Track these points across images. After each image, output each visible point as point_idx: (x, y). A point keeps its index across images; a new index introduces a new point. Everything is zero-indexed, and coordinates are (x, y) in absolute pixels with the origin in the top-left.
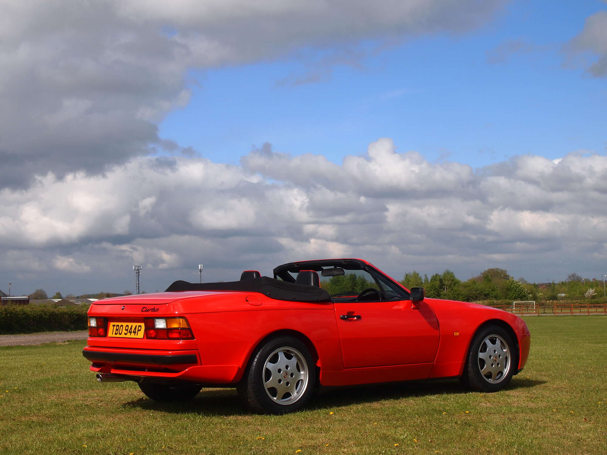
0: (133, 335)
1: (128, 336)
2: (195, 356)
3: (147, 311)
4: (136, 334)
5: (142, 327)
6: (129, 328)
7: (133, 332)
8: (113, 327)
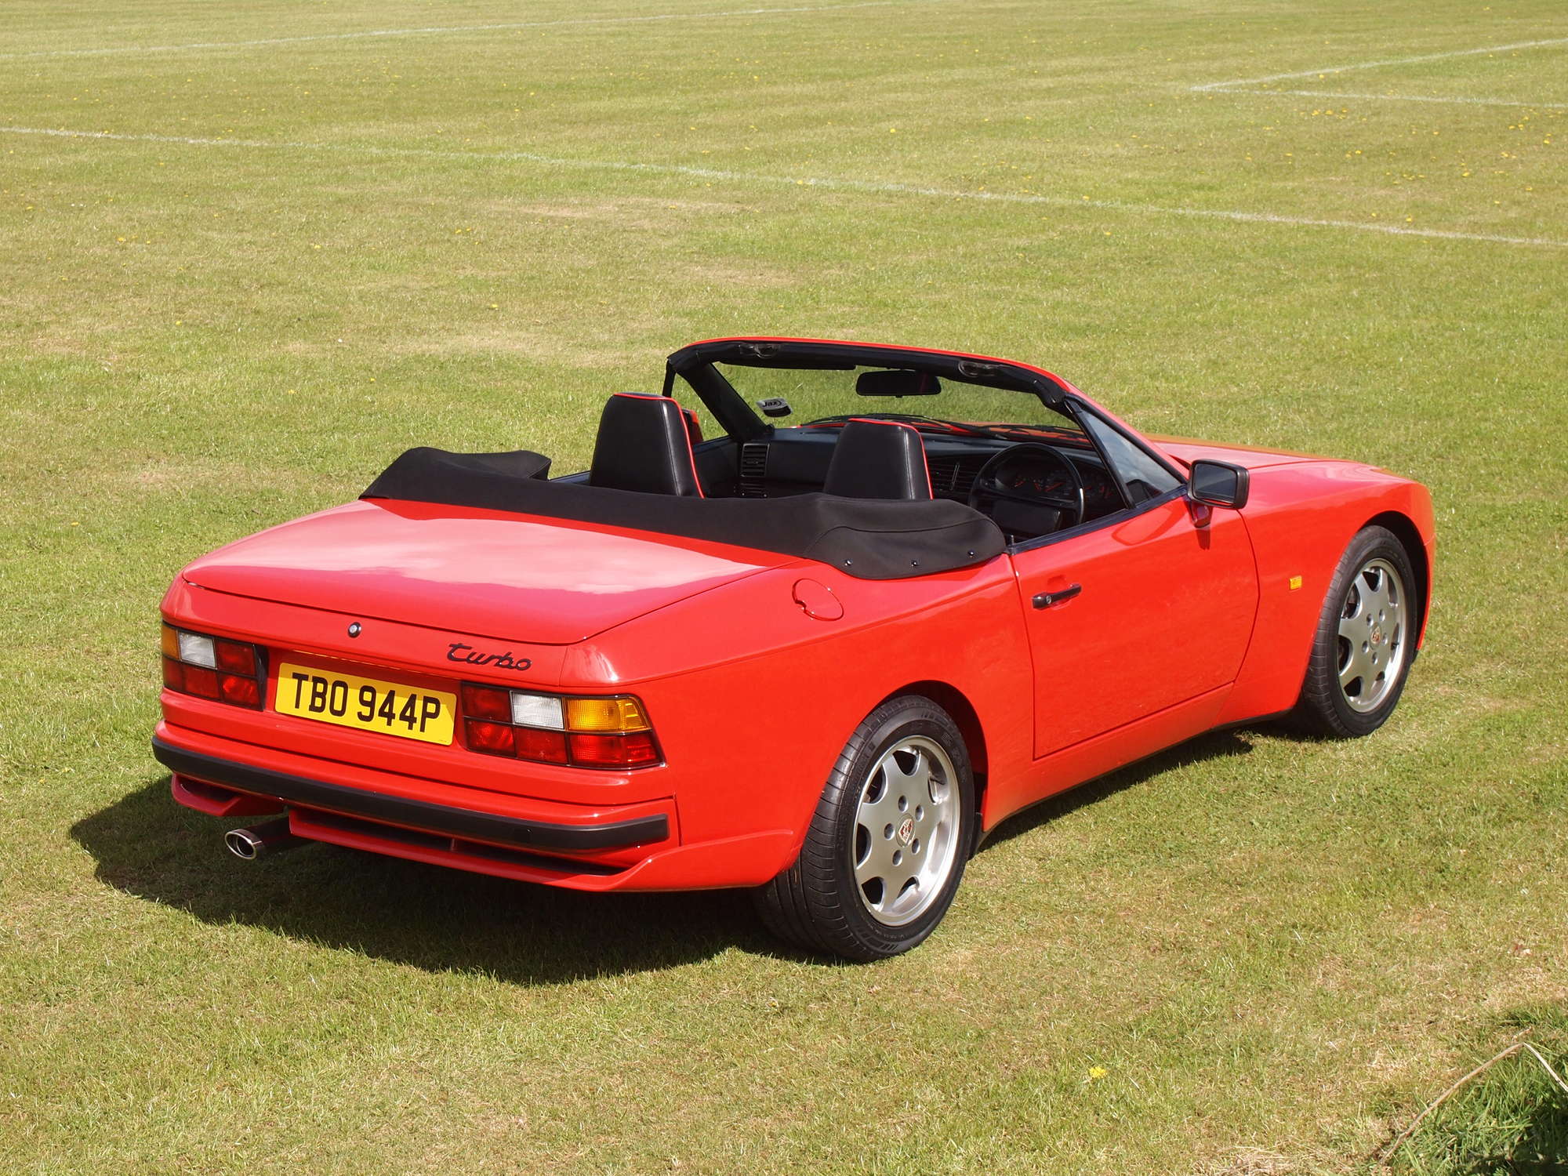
0: (399, 728)
1: (378, 724)
2: (663, 823)
3: (475, 662)
4: (417, 726)
5: (443, 707)
6: (380, 698)
7: (403, 717)
8: (296, 681)
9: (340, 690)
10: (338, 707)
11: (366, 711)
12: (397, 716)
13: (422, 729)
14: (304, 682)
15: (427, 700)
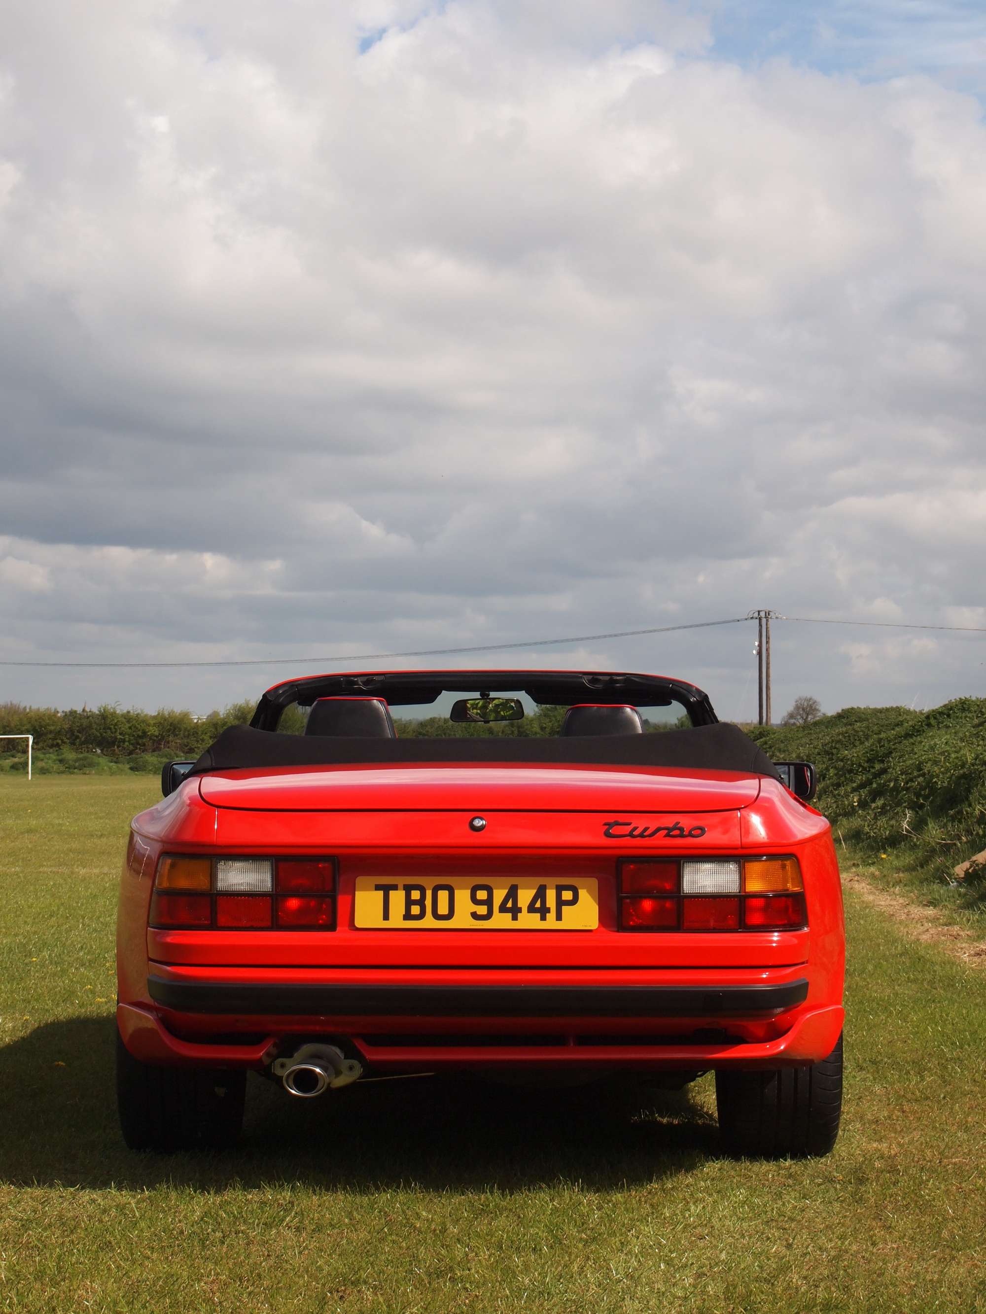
0: (529, 921)
1: (501, 921)
4: (551, 916)
5: (583, 894)
6: (499, 895)
7: (531, 909)
8: (381, 893)
9: (443, 895)
10: (443, 909)
11: (482, 910)
12: (525, 909)
13: (559, 917)
14: (392, 893)
15: (559, 889)
